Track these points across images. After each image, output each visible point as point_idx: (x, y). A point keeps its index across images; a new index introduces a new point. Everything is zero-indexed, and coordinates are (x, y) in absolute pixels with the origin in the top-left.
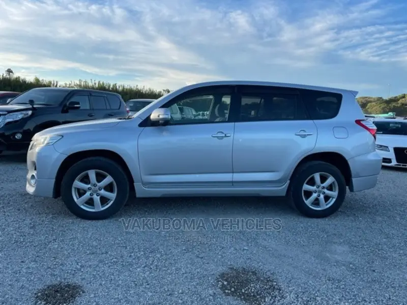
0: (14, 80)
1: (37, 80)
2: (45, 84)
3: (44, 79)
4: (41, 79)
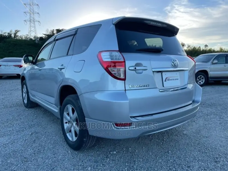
0: (208, 51)
1: (221, 49)
2: (226, 51)
3: (226, 48)
4: (223, 48)
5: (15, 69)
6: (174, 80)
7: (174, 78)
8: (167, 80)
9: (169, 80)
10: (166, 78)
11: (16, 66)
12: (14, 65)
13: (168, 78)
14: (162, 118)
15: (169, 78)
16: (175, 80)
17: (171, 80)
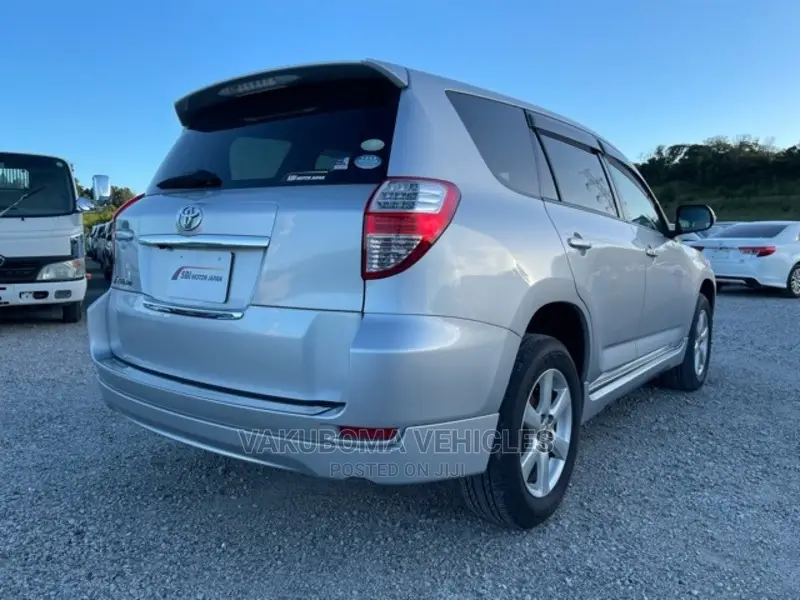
5: (742, 261)
6: (205, 278)
7: (208, 273)
8: (180, 275)
9: (187, 276)
10: (180, 270)
11: (745, 250)
12: (740, 249)
13: (185, 270)
14: (154, 391)
15: (189, 270)
16: (211, 282)
17: (194, 277)
